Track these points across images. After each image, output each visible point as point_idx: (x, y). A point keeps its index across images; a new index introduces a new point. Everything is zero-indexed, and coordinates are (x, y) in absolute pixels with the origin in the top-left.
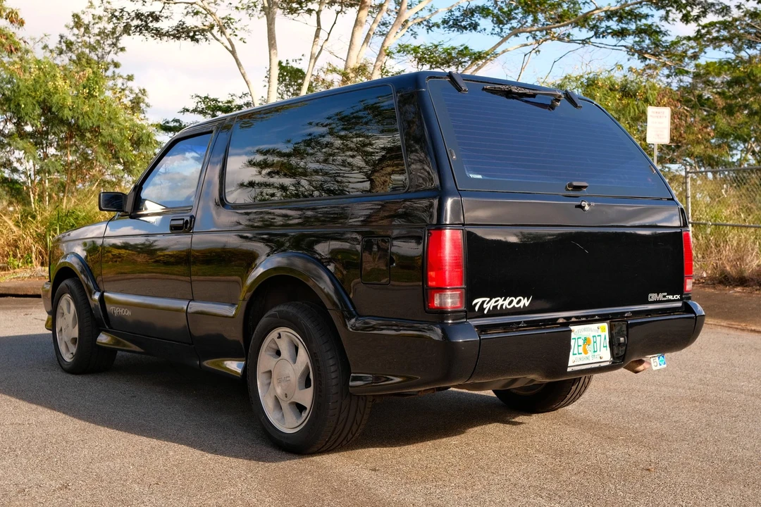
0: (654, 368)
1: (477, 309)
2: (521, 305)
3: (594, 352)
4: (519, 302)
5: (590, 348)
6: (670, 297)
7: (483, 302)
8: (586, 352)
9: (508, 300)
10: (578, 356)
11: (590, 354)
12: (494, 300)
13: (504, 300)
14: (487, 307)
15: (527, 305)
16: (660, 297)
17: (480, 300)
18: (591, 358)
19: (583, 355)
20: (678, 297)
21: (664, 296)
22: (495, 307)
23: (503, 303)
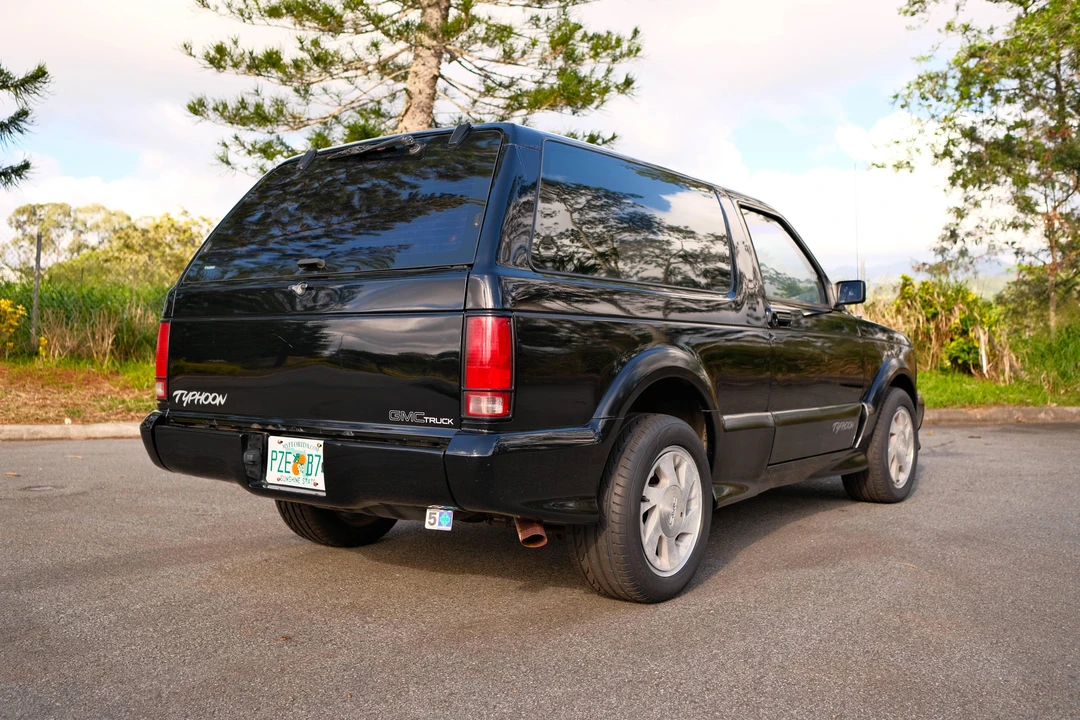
0: (427, 526)
1: (177, 400)
2: (217, 402)
3: (307, 474)
4: (214, 399)
5: (302, 468)
6: (434, 420)
7: (182, 394)
8: (296, 472)
9: (204, 395)
10: (284, 474)
11: (301, 476)
12: (191, 394)
13: (200, 395)
14: (187, 399)
15: (222, 403)
16: (413, 416)
17: (179, 392)
18: (301, 481)
19: (292, 475)
20: (450, 421)
21: (421, 417)
22: (193, 401)
23: (200, 398)
